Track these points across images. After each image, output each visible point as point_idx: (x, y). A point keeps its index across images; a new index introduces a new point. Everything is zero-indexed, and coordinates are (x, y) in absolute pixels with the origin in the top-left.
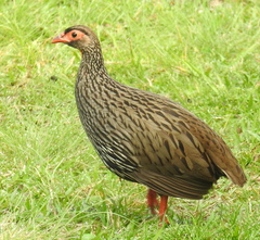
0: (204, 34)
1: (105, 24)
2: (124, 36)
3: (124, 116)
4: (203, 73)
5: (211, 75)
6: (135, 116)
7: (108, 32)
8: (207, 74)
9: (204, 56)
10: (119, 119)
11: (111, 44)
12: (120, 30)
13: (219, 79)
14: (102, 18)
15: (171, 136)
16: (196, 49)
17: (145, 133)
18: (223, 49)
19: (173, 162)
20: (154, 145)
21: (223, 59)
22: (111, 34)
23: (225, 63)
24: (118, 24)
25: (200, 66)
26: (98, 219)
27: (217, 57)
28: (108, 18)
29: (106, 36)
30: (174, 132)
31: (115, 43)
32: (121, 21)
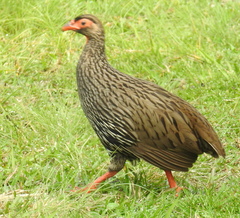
0: (216, 25)
1: (127, 17)
2: (145, 27)
3: (124, 96)
4: (215, 60)
5: (222, 62)
6: (134, 96)
7: (130, 24)
8: (218, 61)
9: (216, 46)
10: (120, 99)
11: (133, 34)
12: (141, 22)
13: (229, 65)
14: (125, 11)
15: (166, 114)
16: (209, 39)
17: (144, 110)
18: (233, 40)
19: (168, 136)
20: (152, 121)
21: (233, 48)
22: (133, 25)
23: (234, 51)
24: (139, 17)
25: (213, 54)
26: (122, 190)
27: (228, 46)
28: (130, 12)
29: (129, 28)
30: (168, 110)
31: (136, 34)
32: (142, 14)
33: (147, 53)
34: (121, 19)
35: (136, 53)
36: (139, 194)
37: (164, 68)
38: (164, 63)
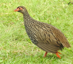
33: (12, 14)
34: (4, 4)
35: (9, 14)
36: (10, 57)
37: (17, 19)
38: (17, 17)
